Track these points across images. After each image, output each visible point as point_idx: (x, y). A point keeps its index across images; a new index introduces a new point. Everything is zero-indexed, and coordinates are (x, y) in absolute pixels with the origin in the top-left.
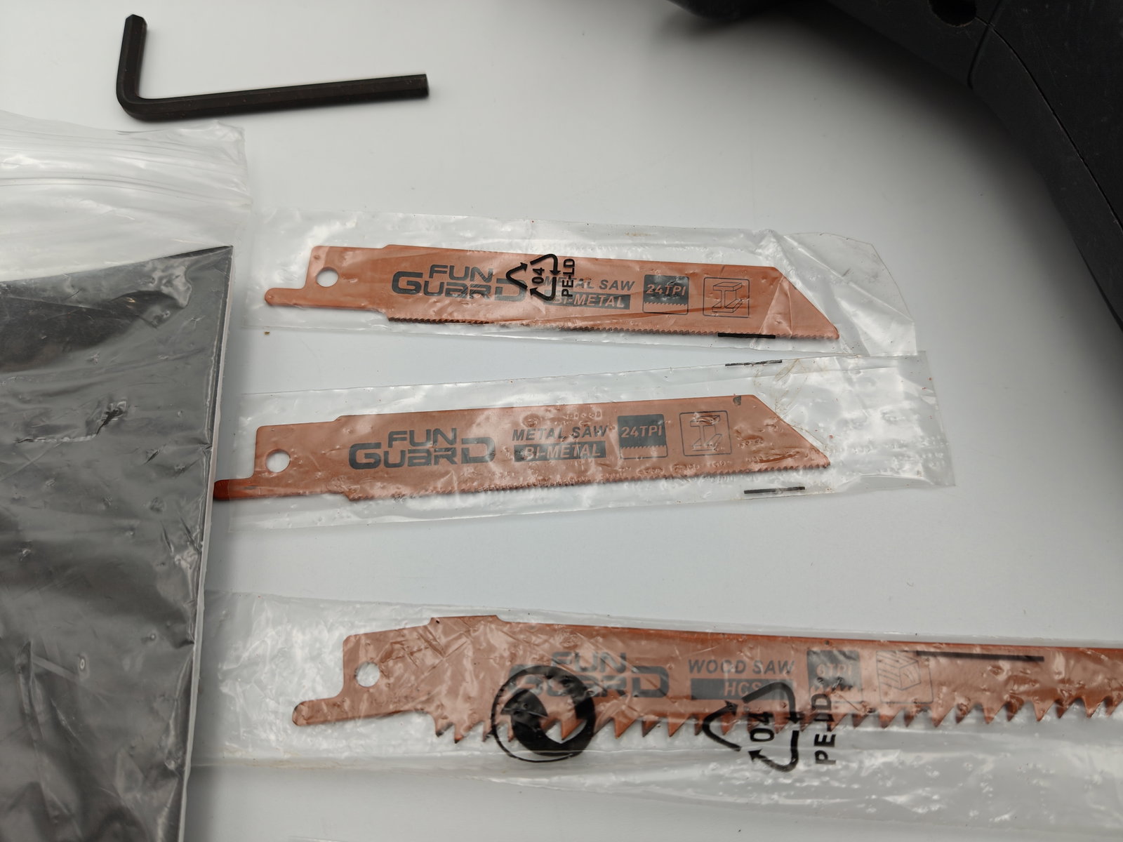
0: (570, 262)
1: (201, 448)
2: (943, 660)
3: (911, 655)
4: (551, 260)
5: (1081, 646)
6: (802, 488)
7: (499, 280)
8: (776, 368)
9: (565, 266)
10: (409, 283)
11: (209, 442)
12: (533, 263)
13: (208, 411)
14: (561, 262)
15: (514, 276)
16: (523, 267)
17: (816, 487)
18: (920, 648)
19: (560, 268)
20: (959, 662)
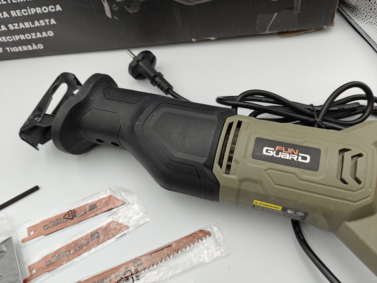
0: (74, 210)
1: (18, 276)
2: (155, 253)
3: (150, 255)
4: (70, 211)
5: (177, 240)
6: (125, 234)
7: (62, 219)
8: (115, 214)
9: (73, 211)
10: (46, 227)
11: (19, 274)
12: (67, 213)
13: (17, 268)
14: (72, 211)
15: (65, 217)
16: (66, 215)
17: (127, 232)
18: (150, 253)
19: (73, 212)
20: (157, 252)
